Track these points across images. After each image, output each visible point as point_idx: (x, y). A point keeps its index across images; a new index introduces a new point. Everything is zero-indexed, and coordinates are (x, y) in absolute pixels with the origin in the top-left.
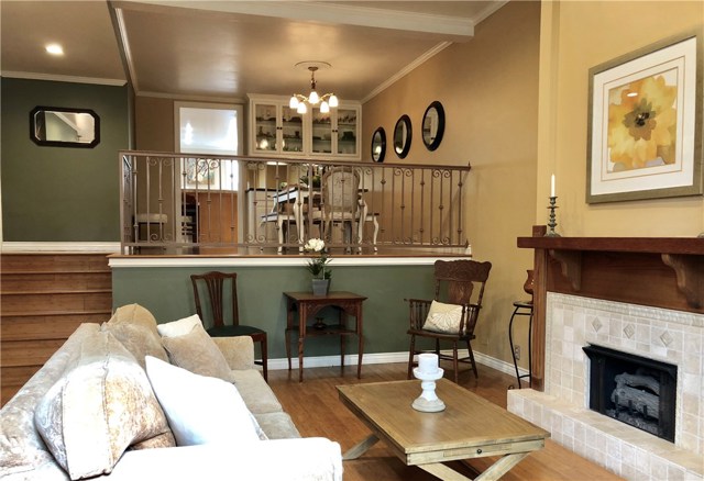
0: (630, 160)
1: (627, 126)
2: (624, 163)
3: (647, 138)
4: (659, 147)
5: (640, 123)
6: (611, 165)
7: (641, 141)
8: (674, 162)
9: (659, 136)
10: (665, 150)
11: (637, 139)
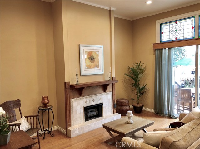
0: (90, 67)
1: (89, 60)
2: (89, 67)
3: (94, 63)
4: (96, 65)
5: (92, 60)
6: (86, 67)
7: (92, 63)
8: (99, 68)
9: (96, 63)
10: (97, 66)
11: (91, 63)
